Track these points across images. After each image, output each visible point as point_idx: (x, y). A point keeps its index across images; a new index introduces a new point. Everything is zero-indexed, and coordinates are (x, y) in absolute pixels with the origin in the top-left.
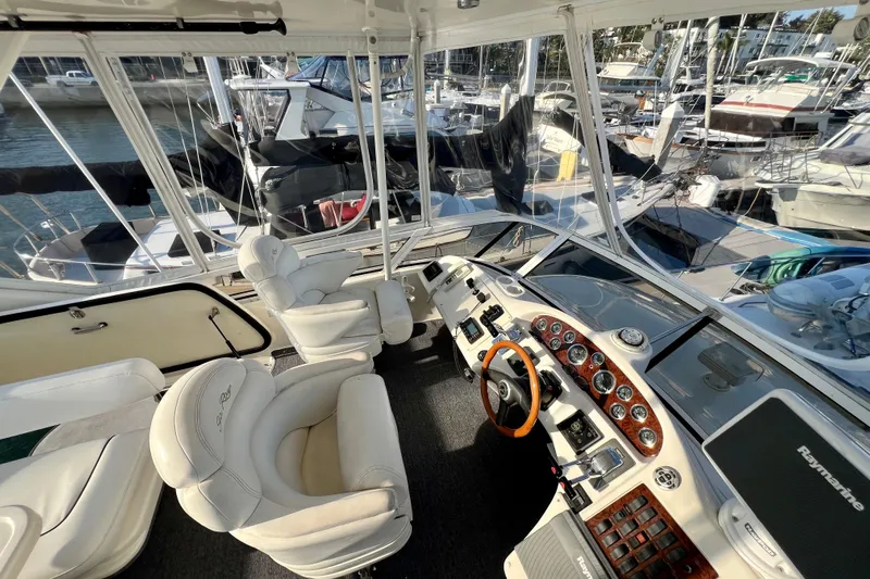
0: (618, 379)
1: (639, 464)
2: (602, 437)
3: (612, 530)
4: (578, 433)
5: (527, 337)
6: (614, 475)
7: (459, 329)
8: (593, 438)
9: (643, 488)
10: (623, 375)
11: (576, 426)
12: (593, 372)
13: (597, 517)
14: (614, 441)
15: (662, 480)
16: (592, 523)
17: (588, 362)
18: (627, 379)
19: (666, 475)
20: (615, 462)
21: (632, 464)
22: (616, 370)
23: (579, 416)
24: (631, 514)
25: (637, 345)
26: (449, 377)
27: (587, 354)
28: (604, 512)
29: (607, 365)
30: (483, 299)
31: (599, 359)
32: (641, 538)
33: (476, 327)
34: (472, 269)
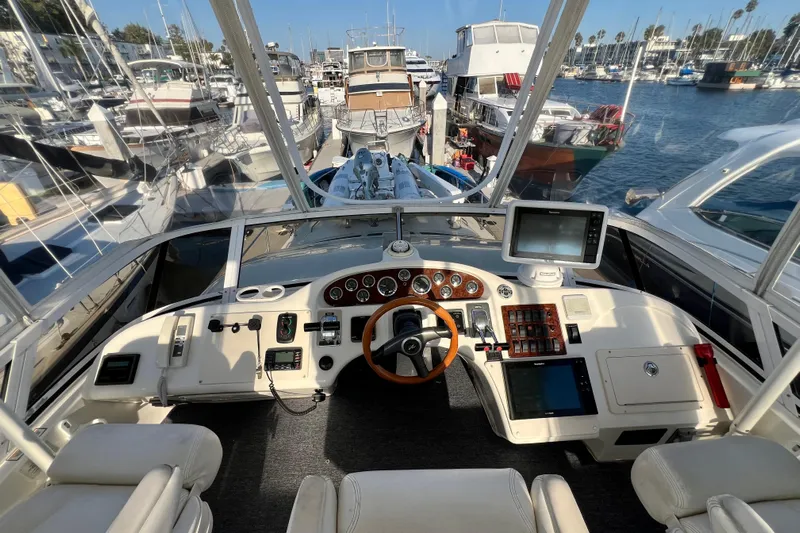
0: (427, 274)
1: (488, 302)
2: (462, 310)
6: (489, 319)
10: (428, 269)
14: (468, 305)
15: (505, 294)
16: (512, 352)
17: (400, 283)
18: (432, 269)
21: (487, 304)
24: (516, 325)
27: (394, 280)
30: (255, 324)
31: (405, 275)
32: (530, 328)
33: (287, 350)
34: (193, 315)
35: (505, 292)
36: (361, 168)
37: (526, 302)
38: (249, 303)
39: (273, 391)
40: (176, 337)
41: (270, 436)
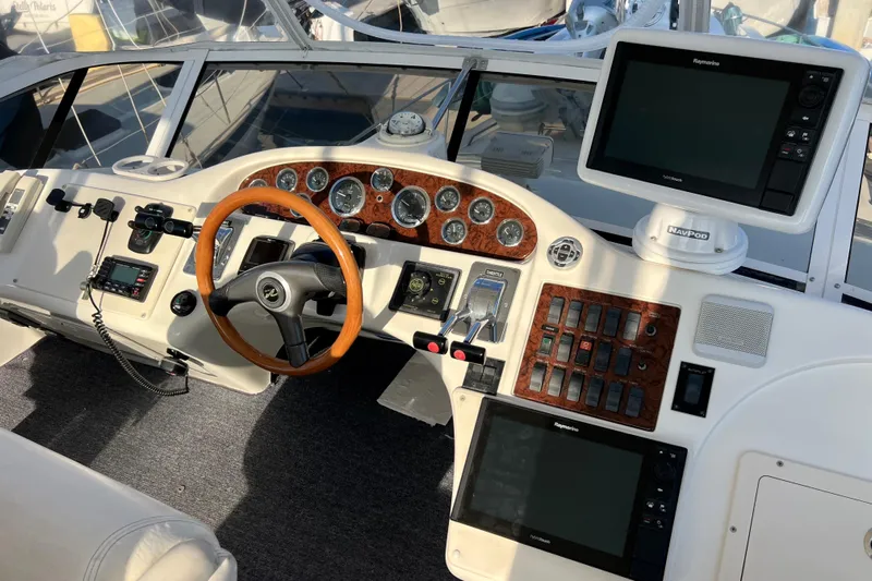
0: (426, 187)
1: (523, 268)
2: (460, 272)
3: (550, 370)
4: (426, 292)
5: (247, 222)
6: (506, 305)
7: (96, 294)
8: (449, 282)
9: (548, 289)
10: (431, 176)
11: (417, 284)
12: (386, 205)
13: (523, 374)
14: (476, 266)
15: (562, 257)
16: (524, 385)
17: (371, 195)
18: (439, 178)
19: (563, 248)
20: (496, 290)
21: (517, 273)
22: (417, 178)
23: (410, 269)
24: (557, 331)
25: (422, 132)
26: (118, 424)
27: (362, 186)
28: (526, 359)
29: (399, 181)
30: (108, 211)
31: (384, 181)
32: (586, 345)
33: (132, 264)
34: (44, 179)
35: (564, 253)
36: (581, 15)
37: (602, 286)
38: (123, 177)
39: (99, 325)
40: (8, 204)
41: (132, 421)
